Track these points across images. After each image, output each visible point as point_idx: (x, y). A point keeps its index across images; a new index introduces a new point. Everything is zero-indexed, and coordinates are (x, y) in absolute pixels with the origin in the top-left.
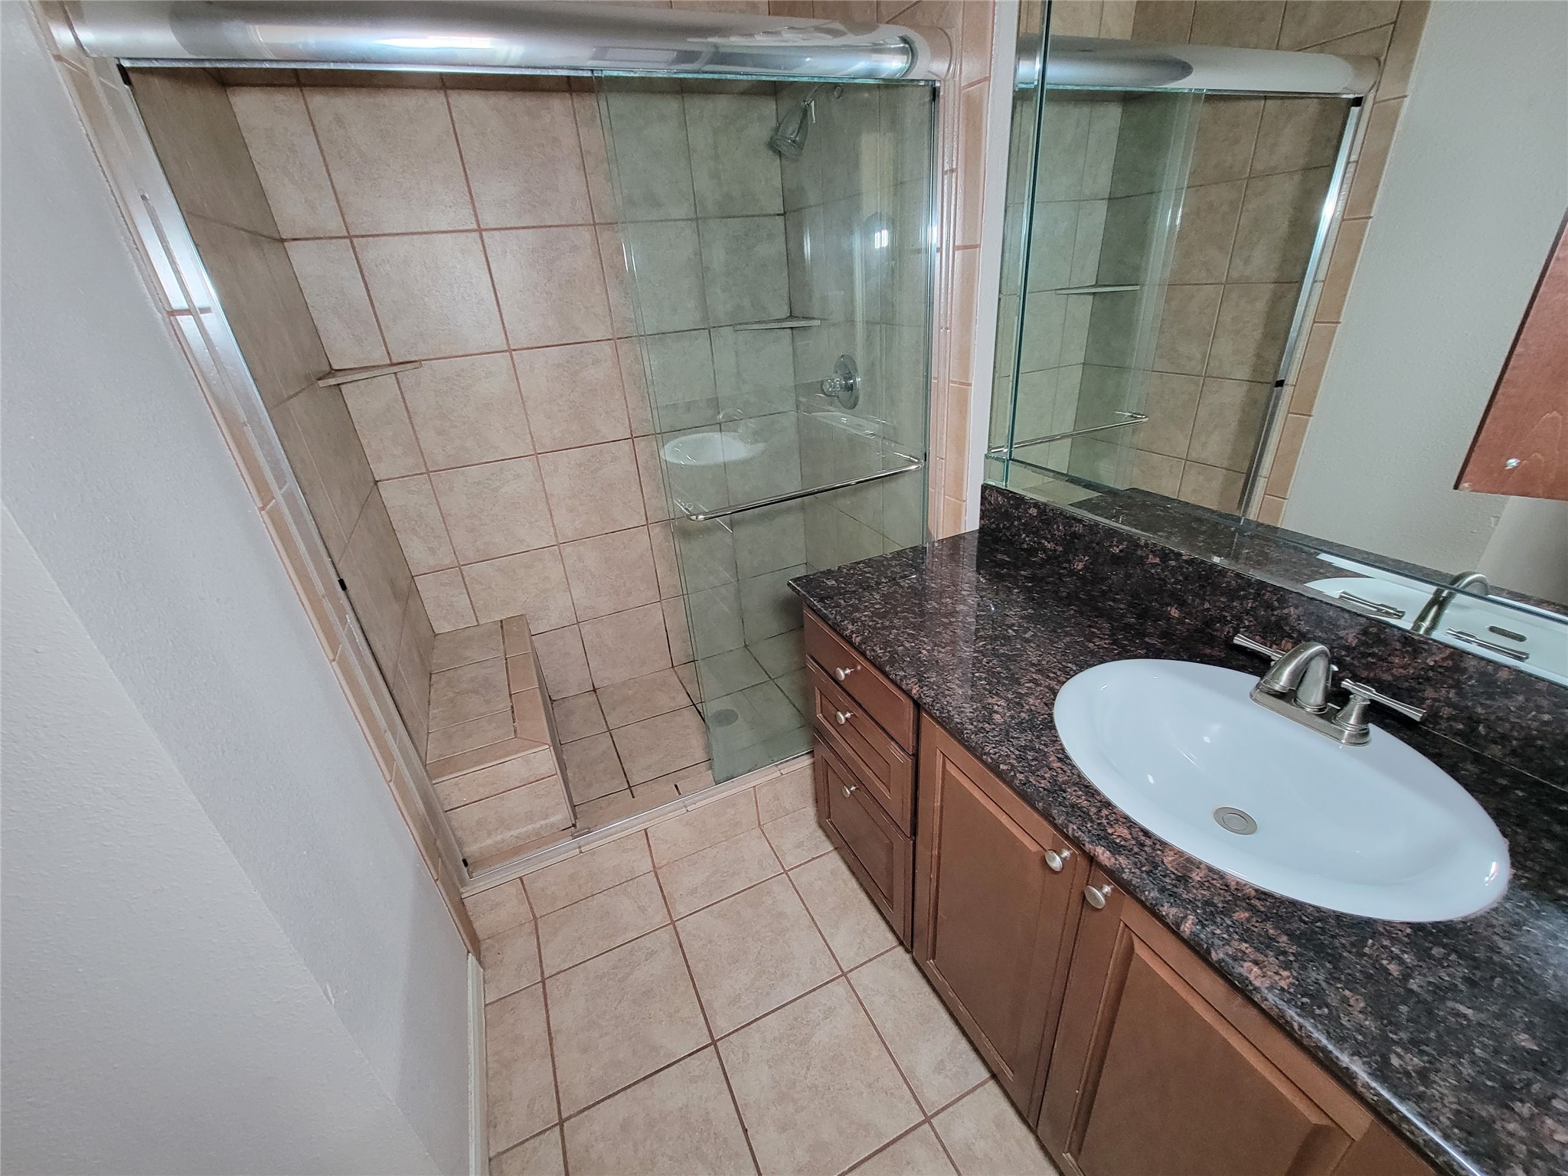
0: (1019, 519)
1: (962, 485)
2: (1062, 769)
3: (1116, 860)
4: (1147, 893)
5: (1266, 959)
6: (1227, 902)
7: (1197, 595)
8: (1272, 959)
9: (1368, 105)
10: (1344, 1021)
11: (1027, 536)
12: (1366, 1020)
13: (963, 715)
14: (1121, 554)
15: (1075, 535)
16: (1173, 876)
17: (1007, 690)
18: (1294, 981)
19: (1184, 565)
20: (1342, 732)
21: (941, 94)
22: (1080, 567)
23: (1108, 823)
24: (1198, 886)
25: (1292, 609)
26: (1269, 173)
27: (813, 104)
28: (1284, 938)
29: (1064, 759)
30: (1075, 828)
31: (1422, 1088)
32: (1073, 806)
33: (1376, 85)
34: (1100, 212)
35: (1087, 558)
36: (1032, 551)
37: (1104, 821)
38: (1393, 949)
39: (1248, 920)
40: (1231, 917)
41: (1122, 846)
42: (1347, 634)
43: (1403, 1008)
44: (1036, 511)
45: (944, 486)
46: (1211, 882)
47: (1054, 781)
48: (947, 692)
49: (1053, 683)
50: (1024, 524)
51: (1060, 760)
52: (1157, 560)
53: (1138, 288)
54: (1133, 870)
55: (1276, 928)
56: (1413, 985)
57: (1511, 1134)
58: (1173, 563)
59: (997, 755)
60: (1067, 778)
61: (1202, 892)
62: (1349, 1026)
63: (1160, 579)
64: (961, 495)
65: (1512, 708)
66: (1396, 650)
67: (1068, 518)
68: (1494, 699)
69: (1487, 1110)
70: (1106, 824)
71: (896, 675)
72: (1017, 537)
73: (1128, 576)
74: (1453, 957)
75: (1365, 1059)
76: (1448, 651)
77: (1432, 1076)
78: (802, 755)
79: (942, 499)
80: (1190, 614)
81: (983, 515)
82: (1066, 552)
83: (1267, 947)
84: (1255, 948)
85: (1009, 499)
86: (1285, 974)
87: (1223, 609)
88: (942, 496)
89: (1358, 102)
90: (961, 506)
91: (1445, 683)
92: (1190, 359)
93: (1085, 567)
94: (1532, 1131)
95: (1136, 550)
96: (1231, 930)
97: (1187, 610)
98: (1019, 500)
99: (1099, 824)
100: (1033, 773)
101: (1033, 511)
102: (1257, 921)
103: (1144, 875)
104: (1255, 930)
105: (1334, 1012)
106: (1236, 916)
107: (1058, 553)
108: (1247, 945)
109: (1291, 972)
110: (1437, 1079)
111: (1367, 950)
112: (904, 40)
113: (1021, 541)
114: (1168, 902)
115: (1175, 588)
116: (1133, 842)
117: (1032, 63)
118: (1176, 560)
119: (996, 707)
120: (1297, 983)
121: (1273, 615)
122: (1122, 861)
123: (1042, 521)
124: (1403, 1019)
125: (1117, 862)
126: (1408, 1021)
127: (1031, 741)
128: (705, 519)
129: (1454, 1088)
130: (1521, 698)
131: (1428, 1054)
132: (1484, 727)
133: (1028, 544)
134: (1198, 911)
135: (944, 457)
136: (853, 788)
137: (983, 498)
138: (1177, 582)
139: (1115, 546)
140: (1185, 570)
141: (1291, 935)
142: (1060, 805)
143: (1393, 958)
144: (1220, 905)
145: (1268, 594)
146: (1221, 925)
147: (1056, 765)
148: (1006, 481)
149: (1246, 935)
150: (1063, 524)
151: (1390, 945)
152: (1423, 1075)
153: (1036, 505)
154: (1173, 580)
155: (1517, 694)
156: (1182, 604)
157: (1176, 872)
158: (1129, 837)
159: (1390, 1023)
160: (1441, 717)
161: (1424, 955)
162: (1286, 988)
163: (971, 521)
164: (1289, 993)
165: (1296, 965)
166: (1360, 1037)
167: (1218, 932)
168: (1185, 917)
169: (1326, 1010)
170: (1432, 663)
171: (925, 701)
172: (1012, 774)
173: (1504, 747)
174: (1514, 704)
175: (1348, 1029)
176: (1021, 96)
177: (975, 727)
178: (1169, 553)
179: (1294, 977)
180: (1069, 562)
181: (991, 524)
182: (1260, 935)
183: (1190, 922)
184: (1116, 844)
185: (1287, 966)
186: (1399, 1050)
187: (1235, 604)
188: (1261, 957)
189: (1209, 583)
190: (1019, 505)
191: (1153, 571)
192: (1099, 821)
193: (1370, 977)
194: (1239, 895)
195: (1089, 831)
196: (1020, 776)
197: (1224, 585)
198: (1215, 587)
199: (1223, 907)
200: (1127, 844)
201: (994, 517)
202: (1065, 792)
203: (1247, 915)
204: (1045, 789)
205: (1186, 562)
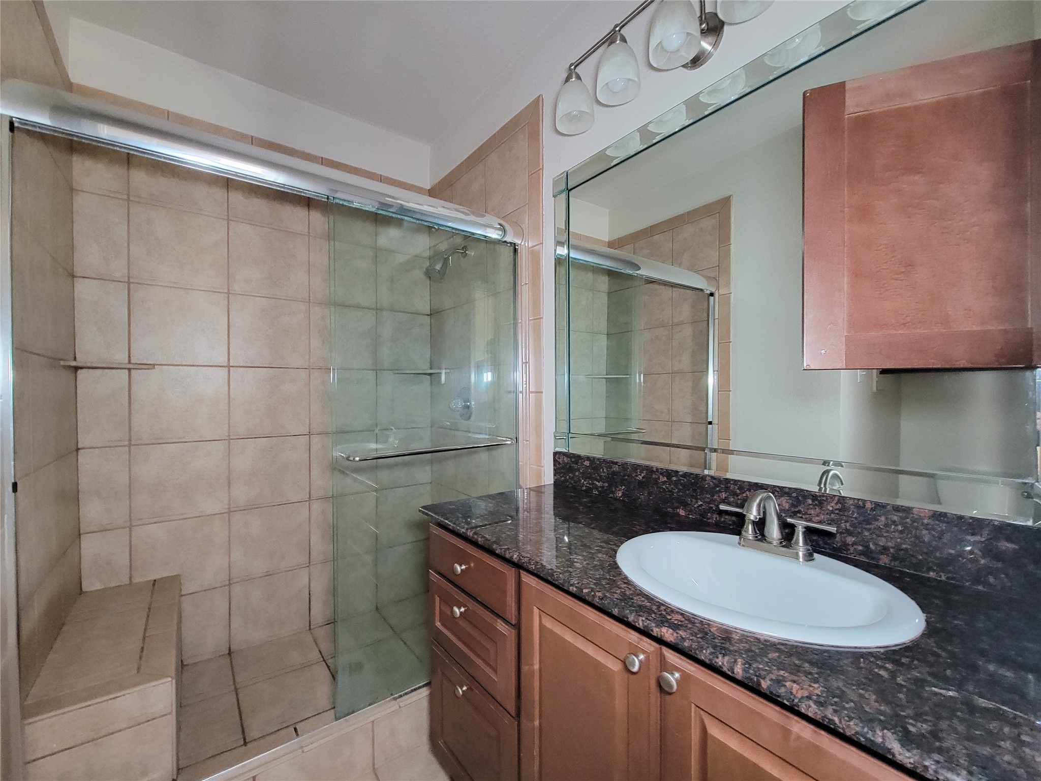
0: (578, 470)
1: (541, 455)
2: (628, 588)
3: (677, 633)
4: (704, 651)
5: (799, 678)
6: (761, 649)
7: (693, 497)
8: (804, 678)
9: (717, 295)
10: (867, 709)
11: (585, 481)
12: (880, 706)
13: (552, 565)
14: (644, 480)
15: (614, 473)
16: (719, 638)
17: (583, 552)
18: (823, 689)
19: (681, 478)
20: (797, 554)
21: (519, 251)
22: (620, 495)
23: (666, 613)
24: (738, 642)
25: (748, 493)
26: (682, 323)
27: (450, 258)
28: (807, 665)
29: (628, 582)
30: (644, 619)
31: (937, 744)
32: (640, 606)
33: (718, 288)
34: (603, 341)
35: (623, 487)
36: (588, 490)
37: (664, 613)
38: (878, 662)
39: (779, 657)
40: (767, 657)
41: (679, 625)
42: (781, 501)
43: (901, 696)
44: (589, 462)
45: (529, 459)
46: (747, 638)
47: (623, 594)
48: (539, 554)
49: (613, 547)
50: (582, 473)
51: (625, 583)
52: (665, 479)
53: (628, 376)
54: (691, 638)
55: (799, 659)
56: (900, 680)
57: (1009, 763)
58: (674, 478)
59: (580, 584)
60: (632, 592)
61: (743, 645)
62: (872, 712)
63: (670, 491)
64: (540, 463)
65: (881, 526)
66: (810, 505)
67: (608, 463)
68: (870, 524)
69: (986, 751)
70: (665, 614)
71: (501, 549)
72: (578, 483)
73: (650, 494)
74: (916, 662)
75: (892, 731)
76: (836, 498)
77: (940, 735)
78: (420, 688)
79: (528, 468)
80: (691, 511)
81: (556, 472)
82: (610, 486)
83: (798, 671)
84: (789, 673)
85: (571, 458)
86: (816, 686)
87: (709, 503)
88: (528, 466)
89: (712, 294)
90: (541, 470)
91: (842, 519)
92: (662, 412)
93: (624, 494)
94: (1021, 758)
95: (651, 475)
96: (769, 664)
97: (689, 509)
98: (577, 458)
99: (660, 615)
100: (607, 591)
101: (587, 463)
102: (785, 657)
103: (700, 640)
104: (786, 662)
105: (858, 704)
106: (770, 656)
107: (605, 488)
108: (784, 672)
109: (819, 684)
110: (944, 735)
111: (862, 665)
112: (500, 224)
113: (581, 485)
114: (720, 654)
115: (679, 496)
116: (687, 622)
117: (562, 248)
118: (676, 476)
119: (576, 560)
120: (826, 690)
121: (738, 499)
122: (681, 634)
123: (593, 469)
124: (904, 701)
125: (679, 635)
126: (908, 703)
127: (603, 575)
128: (360, 460)
129: (957, 740)
130: (883, 518)
131: (930, 721)
132: (873, 544)
133: (586, 486)
134: (743, 656)
135: (528, 440)
136: (465, 688)
137: (555, 461)
138: (679, 491)
139: (640, 475)
140: (682, 482)
141: (811, 663)
142: (630, 606)
143: (881, 667)
144: (757, 651)
145: (732, 486)
146: (762, 662)
147: (623, 586)
148: (568, 447)
149: (781, 666)
150: (606, 467)
151: (874, 660)
152: (935, 734)
153: (588, 458)
154: (677, 490)
155: (880, 516)
156: (685, 505)
157: (720, 635)
158: (683, 619)
159: (898, 706)
160: (849, 545)
161: (897, 663)
162: (820, 694)
163: (548, 478)
164: (823, 697)
165: (821, 680)
166: (882, 718)
167: (761, 666)
168: (736, 661)
169: (852, 704)
170: (831, 509)
171: (523, 561)
172: (593, 593)
173: (887, 555)
174: (881, 523)
175: (871, 713)
176: (559, 261)
177: (562, 570)
178: (671, 472)
179: (822, 687)
180: (613, 492)
181: (561, 477)
182: (790, 665)
183: (740, 663)
184: (675, 624)
185: (816, 681)
186: (911, 721)
187: (715, 497)
188: (795, 678)
189: (698, 487)
190: (578, 460)
191: (664, 487)
192: (660, 613)
193: (870, 680)
194: (768, 644)
195: (655, 619)
196: (599, 594)
197: (706, 486)
198: (702, 489)
199: (760, 652)
200: (683, 623)
201: (562, 473)
202: (632, 599)
203: (777, 654)
204: (618, 599)
205: (682, 476)
